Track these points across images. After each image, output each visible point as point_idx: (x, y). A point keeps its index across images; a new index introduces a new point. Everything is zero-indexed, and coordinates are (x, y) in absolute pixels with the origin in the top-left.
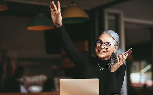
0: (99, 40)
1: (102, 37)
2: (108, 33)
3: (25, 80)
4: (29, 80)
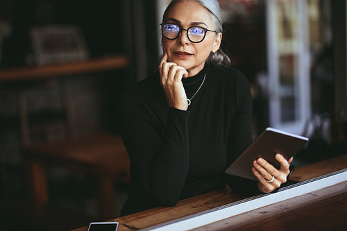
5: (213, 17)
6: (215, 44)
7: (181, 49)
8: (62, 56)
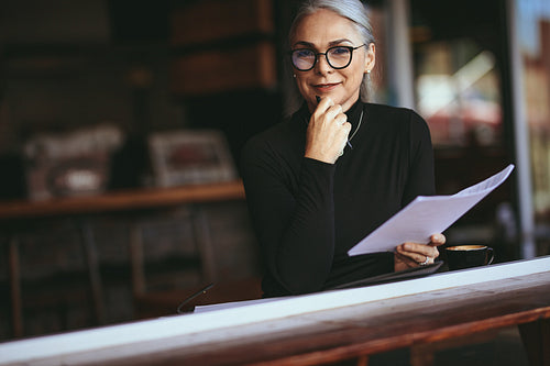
0: (300, 46)
1: (308, 32)
2: (324, 7)
3: (41, 150)
4: (56, 148)
5: (357, 27)
6: (368, 60)
7: (323, 81)
8: (196, 175)
